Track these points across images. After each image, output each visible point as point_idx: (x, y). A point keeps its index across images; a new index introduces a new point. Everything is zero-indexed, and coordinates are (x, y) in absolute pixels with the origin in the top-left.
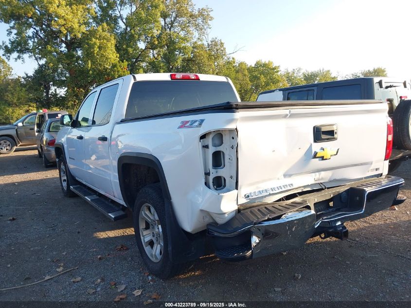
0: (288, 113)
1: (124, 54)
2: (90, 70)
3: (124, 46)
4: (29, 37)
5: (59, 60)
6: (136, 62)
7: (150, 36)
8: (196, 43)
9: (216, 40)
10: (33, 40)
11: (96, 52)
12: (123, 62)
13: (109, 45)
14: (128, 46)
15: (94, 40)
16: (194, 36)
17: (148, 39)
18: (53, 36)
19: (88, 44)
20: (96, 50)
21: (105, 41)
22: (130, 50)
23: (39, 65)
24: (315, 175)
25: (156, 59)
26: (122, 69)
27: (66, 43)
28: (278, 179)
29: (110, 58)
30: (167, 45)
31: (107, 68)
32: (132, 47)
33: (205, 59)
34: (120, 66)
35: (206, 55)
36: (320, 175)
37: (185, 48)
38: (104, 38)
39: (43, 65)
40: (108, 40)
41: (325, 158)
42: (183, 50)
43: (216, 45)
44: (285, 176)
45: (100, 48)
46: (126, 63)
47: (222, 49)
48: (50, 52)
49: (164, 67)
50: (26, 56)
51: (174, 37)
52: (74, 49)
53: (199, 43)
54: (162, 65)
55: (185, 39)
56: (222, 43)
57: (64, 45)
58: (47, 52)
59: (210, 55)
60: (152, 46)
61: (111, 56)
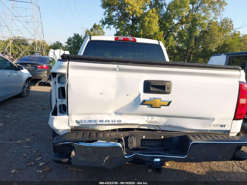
0: (116, 67)
1: (164, 27)
2: (141, 35)
3: (164, 22)
4: (114, 16)
5: (127, 29)
6: (170, 32)
7: (181, 16)
8: (212, 20)
9: (227, 19)
10: (115, 18)
11: (146, 25)
12: (161, 31)
13: (154, 21)
14: (166, 22)
15: (146, 18)
16: (211, 16)
17: (180, 18)
18: (125, 16)
19: (142, 20)
20: (147, 24)
21: (152, 19)
22: (167, 24)
23: (117, 32)
24: (148, 118)
25: (183, 30)
26: (160, 36)
27: (132, 20)
28: (109, 114)
29: (154, 29)
30: (191, 22)
31: (151, 35)
32: (168, 23)
33: (216, 32)
34: (159, 34)
35: (217, 29)
36: (152, 119)
37: (203, 24)
38: (152, 17)
39: (119, 31)
40: (154, 18)
41: (153, 106)
42: (202, 25)
43: (227, 22)
44: (116, 113)
45: (149, 23)
46: (163, 32)
47: (231, 25)
48: (123, 25)
49: (187, 36)
50: (112, 26)
51: (197, 17)
52: (136, 23)
53: (215, 21)
54: (186, 34)
55: (204, 18)
56: (231, 21)
57: (131, 21)
58: (121, 24)
59: (220, 29)
60: (182, 23)
61: (154, 28)
